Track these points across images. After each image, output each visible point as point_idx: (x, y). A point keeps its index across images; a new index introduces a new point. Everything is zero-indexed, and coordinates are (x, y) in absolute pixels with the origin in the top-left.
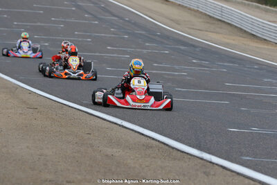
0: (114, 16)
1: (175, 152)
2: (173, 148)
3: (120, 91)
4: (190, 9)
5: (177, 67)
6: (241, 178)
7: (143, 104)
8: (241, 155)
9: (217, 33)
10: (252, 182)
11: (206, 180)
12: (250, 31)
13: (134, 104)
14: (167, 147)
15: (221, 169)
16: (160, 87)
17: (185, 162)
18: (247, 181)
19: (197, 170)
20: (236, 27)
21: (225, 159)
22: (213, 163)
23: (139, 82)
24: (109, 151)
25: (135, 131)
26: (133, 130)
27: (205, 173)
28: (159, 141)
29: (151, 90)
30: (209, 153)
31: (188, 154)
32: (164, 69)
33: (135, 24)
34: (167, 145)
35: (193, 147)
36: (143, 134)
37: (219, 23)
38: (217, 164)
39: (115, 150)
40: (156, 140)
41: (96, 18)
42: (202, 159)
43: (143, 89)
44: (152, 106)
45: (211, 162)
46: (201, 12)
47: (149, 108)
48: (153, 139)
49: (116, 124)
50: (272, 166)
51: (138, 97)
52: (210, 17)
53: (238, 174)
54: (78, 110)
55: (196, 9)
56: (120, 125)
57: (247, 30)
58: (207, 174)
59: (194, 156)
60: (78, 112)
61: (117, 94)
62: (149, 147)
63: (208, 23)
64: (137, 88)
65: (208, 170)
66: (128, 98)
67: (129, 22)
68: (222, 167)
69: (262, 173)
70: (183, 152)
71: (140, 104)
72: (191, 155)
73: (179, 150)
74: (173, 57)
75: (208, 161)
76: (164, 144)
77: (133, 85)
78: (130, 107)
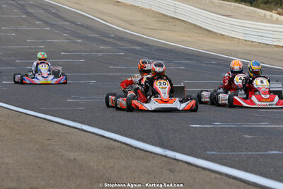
1: (138, 151)
2: (136, 148)
3: (243, 92)
4: (142, 9)
6: (207, 172)
7: (268, 103)
8: (206, 150)
10: (218, 176)
11: (172, 177)
13: (260, 103)
14: (129, 148)
15: (186, 166)
16: (280, 85)
17: (149, 161)
18: (213, 175)
21: (190, 155)
22: (178, 160)
23: (262, 82)
24: (71, 155)
25: (96, 134)
26: (93, 133)
27: (170, 170)
28: (121, 142)
30: (173, 151)
31: (151, 152)
33: (88, 28)
34: (129, 145)
35: (156, 146)
36: (104, 137)
38: (181, 161)
39: (77, 154)
40: (118, 141)
41: (48, 24)
42: (166, 157)
43: (267, 88)
44: (277, 104)
45: (175, 159)
47: (274, 106)
48: (115, 140)
49: (75, 128)
50: (237, 159)
51: (263, 96)
53: (204, 169)
54: (37, 117)
56: (80, 129)
58: (172, 171)
59: (158, 154)
60: (36, 120)
61: (241, 95)
62: (111, 148)
64: (260, 89)
65: (172, 167)
66: (254, 98)
67: (81, 25)
68: (187, 163)
69: (228, 166)
70: (146, 151)
71: (265, 103)
72: (155, 154)
73: (141, 150)
74: (128, 58)
75: (172, 158)
76: (127, 144)
77: (257, 85)
78: (257, 106)
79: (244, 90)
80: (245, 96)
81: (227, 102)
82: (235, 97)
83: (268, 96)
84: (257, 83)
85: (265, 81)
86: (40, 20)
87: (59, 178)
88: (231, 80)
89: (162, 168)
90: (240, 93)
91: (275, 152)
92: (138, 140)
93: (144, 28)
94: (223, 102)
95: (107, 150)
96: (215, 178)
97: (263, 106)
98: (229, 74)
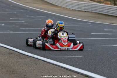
3: (51, 40)
5: (20, 19)
6: (51, 65)
7: (66, 48)
8: (50, 55)
10: (55, 66)
11: (36, 66)
13: (61, 48)
14: (18, 53)
15: (42, 62)
18: (53, 66)
19: (32, 62)
21: (43, 57)
22: (38, 59)
23: (63, 34)
26: (3, 47)
27: (35, 63)
28: (15, 51)
30: (36, 55)
31: (27, 55)
36: (8, 48)
38: (40, 59)
42: (33, 57)
43: (66, 38)
44: (72, 48)
45: (37, 59)
47: (70, 50)
48: (12, 50)
50: (63, 59)
51: (64, 43)
53: (50, 63)
59: (30, 56)
61: (50, 42)
62: (10, 53)
64: (62, 38)
66: (58, 44)
69: (59, 62)
71: (65, 48)
73: (23, 54)
74: (18, 15)
75: (36, 58)
77: (60, 36)
78: (60, 50)
79: (52, 39)
80: (53, 43)
81: (41, 46)
82: (46, 44)
83: (67, 43)
85: (65, 34)
88: (46, 32)
90: (49, 40)
91: (79, 56)
92: (22, 50)
94: (39, 46)
95: (9, 54)
96: (54, 67)
97: (63, 50)
98: (45, 28)
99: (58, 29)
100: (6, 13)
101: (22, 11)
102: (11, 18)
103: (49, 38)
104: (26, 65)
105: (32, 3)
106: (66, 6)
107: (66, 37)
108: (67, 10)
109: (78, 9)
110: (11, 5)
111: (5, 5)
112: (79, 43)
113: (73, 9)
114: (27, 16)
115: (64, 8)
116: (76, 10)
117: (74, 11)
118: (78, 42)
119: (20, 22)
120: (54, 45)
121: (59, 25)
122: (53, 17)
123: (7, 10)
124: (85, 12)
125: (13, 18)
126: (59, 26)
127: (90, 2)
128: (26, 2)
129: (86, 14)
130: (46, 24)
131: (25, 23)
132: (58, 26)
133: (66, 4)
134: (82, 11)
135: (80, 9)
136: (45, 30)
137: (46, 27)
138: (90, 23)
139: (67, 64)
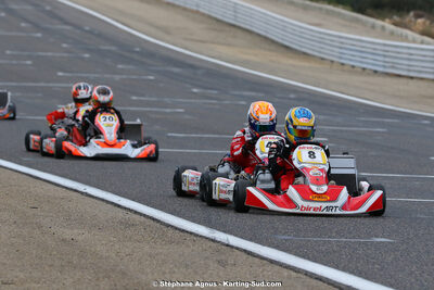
0: (67, 23)
1: (171, 231)
2: (168, 226)
3: (268, 176)
4: (185, 9)
5: (168, 100)
6: (277, 268)
7: (324, 205)
8: (275, 233)
9: (229, 45)
10: (294, 274)
11: (221, 274)
12: (280, 41)
13: (306, 204)
14: (158, 225)
15: (245, 256)
16: (351, 162)
17: (188, 246)
18: (286, 272)
20: (259, 35)
22: (232, 247)
23: (312, 154)
24: (68, 234)
25: (108, 202)
26: (103, 200)
27: (219, 262)
28: (144, 215)
29: (333, 171)
30: (225, 232)
31: (191, 233)
32: (148, 104)
33: (100, 35)
34: (158, 221)
35: (199, 223)
36: (119, 206)
37: (233, 29)
38: (237, 248)
39: (76, 231)
40: (141, 214)
41: (37, 27)
42: (214, 241)
43: (322, 170)
44: (344, 208)
45: (228, 245)
46: (203, 14)
48: (136, 212)
49: (76, 191)
50: (323, 248)
52: (218, 21)
53: (272, 262)
54: (16, 171)
55: (195, 8)
56: (82, 193)
57: (276, 39)
58: (222, 263)
59: (202, 236)
60: (15, 175)
61: (263, 182)
62: (128, 225)
63: (215, 30)
65: (223, 257)
66: (292, 192)
67: (90, 32)
68: (245, 251)
69: (309, 259)
70: (183, 231)
71: (317, 205)
72: (196, 235)
73: (176, 228)
74: (161, 85)
75: (223, 244)
76: (154, 219)
77: (300, 163)
78: (298, 211)
79: (271, 172)
80: (272, 185)
81: (231, 197)
82: (250, 189)
83: (325, 188)
84: (301, 156)
85: (320, 154)
86: (26, 20)
87: (47, 268)
89: (206, 258)
90: (261, 177)
92: (172, 214)
93: (186, 39)
94: (223, 196)
95: (123, 227)
96: (289, 277)
97: (312, 211)
98: (244, 132)
99: (292, 138)
100: (117, 77)
101: (176, 70)
102: (134, 98)
103: (259, 168)
104: (187, 266)
105: (213, 43)
106: (341, 58)
107: (322, 167)
108: (343, 71)
109: (384, 67)
110: (138, 49)
111: (113, 48)
112: (370, 189)
113: (364, 69)
114: (195, 90)
115: (332, 62)
116: (376, 72)
117: (369, 74)
118: (365, 185)
119: (168, 110)
120: (279, 194)
121: (295, 123)
122: (292, 96)
123: (120, 66)
124: (412, 78)
125: (143, 95)
126: (295, 127)
127: (429, 44)
128: (192, 40)
129: (413, 86)
130: (250, 120)
131: (187, 117)
132: (291, 127)
133: (341, 48)
134: (399, 76)
135: (393, 67)
136: (243, 138)
137: (247, 129)
138: (426, 122)
139: (337, 267)
